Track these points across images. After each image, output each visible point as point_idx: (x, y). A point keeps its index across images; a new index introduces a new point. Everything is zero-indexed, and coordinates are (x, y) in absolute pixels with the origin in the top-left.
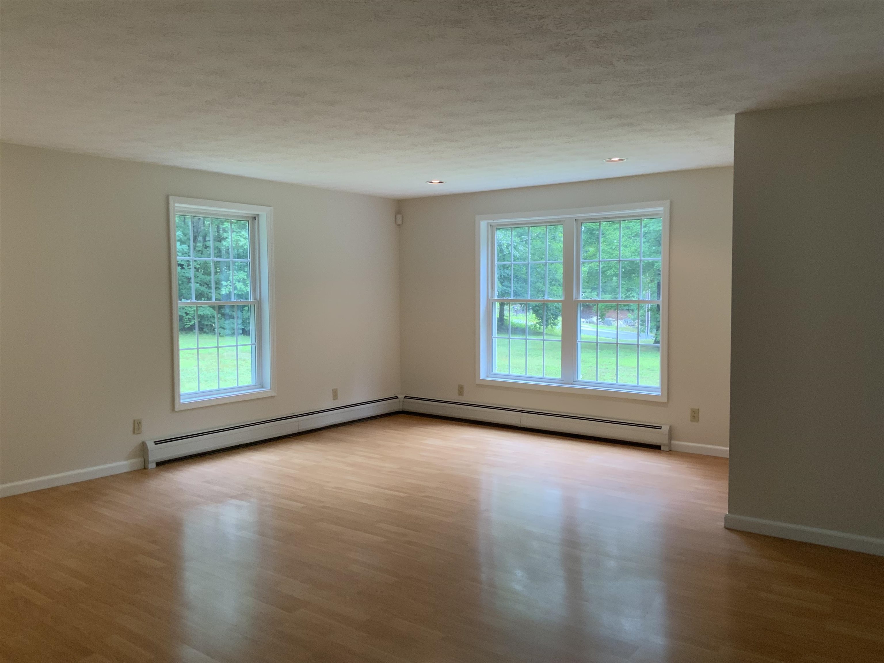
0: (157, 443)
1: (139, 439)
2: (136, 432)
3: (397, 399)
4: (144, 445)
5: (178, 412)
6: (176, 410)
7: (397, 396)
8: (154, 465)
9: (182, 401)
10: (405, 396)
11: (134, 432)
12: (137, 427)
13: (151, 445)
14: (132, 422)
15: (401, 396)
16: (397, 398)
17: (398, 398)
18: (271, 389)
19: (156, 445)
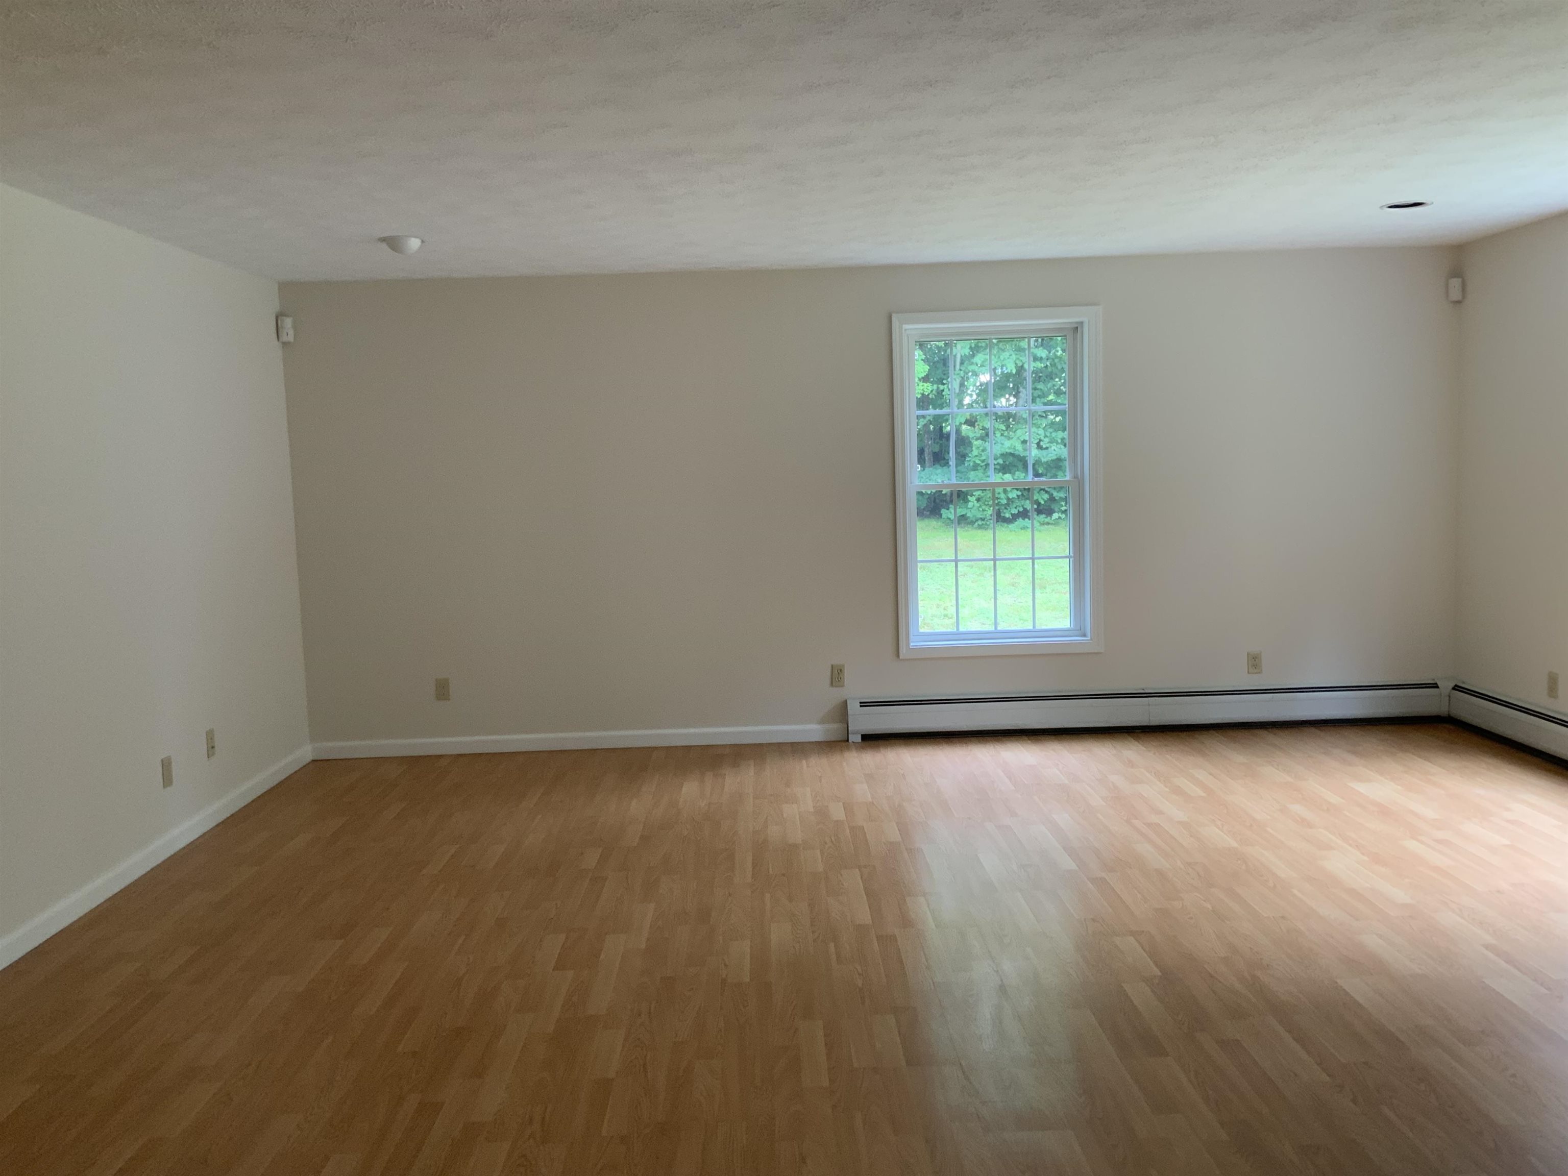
0: (863, 704)
1: (837, 695)
2: (834, 684)
3: (1436, 689)
4: (844, 707)
5: (902, 660)
6: (901, 658)
7: (1436, 684)
8: (859, 739)
9: (912, 644)
10: (1456, 686)
11: (832, 684)
12: (837, 676)
13: (854, 708)
14: (830, 670)
15: (1446, 686)
16: (1435, 686)
17: (1437, 687)
18: (1091, 640)
19: (862, 708)
